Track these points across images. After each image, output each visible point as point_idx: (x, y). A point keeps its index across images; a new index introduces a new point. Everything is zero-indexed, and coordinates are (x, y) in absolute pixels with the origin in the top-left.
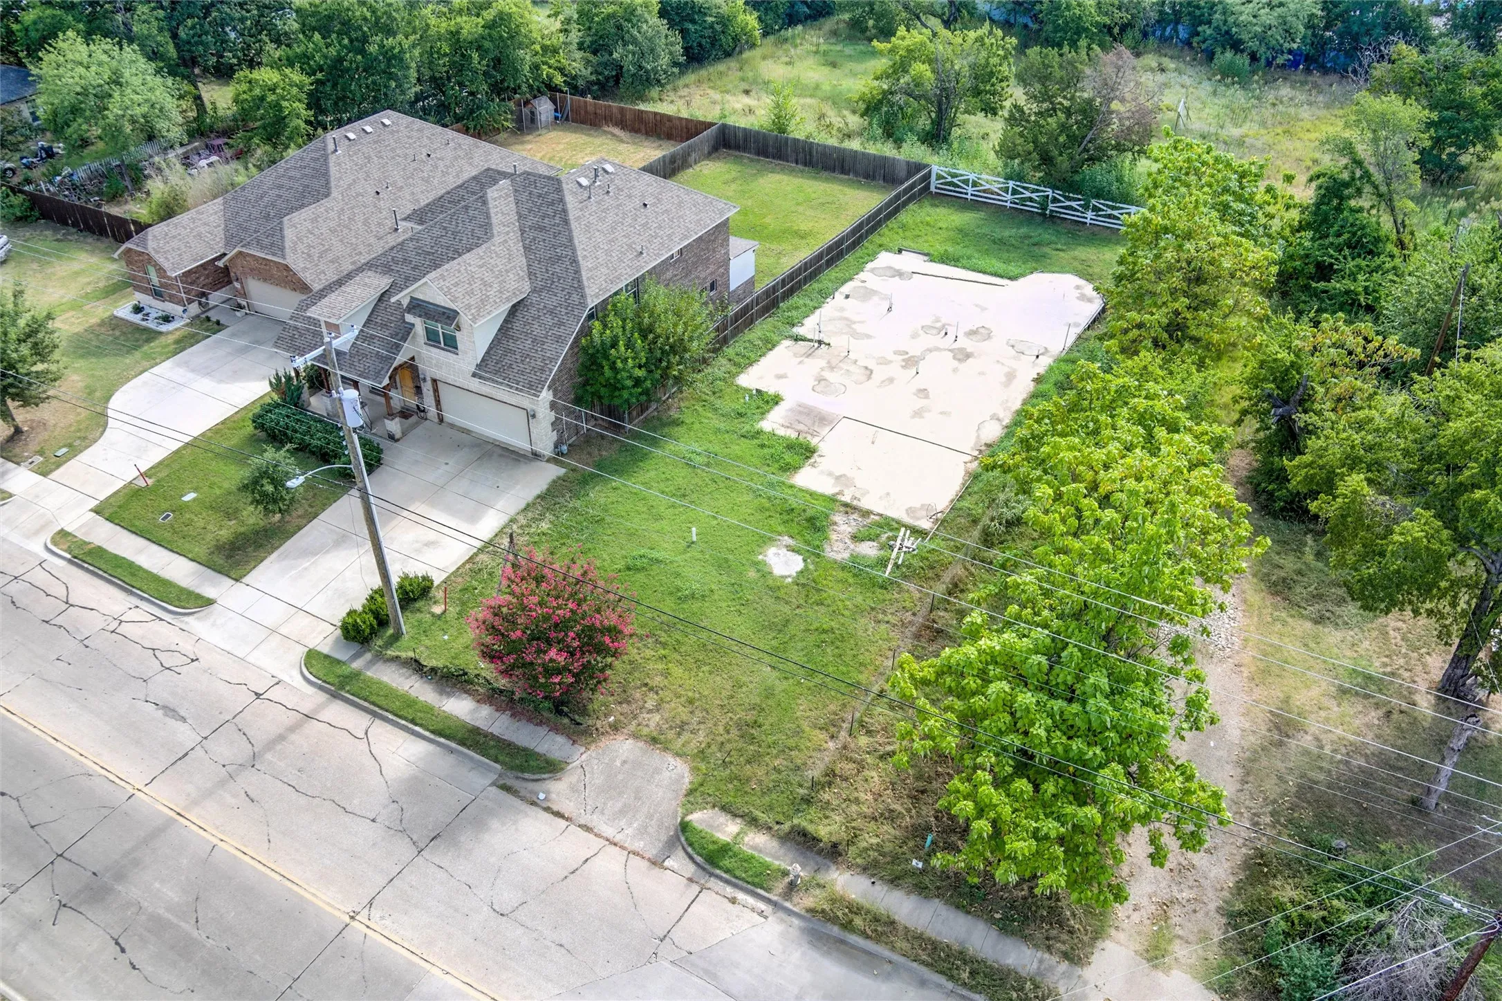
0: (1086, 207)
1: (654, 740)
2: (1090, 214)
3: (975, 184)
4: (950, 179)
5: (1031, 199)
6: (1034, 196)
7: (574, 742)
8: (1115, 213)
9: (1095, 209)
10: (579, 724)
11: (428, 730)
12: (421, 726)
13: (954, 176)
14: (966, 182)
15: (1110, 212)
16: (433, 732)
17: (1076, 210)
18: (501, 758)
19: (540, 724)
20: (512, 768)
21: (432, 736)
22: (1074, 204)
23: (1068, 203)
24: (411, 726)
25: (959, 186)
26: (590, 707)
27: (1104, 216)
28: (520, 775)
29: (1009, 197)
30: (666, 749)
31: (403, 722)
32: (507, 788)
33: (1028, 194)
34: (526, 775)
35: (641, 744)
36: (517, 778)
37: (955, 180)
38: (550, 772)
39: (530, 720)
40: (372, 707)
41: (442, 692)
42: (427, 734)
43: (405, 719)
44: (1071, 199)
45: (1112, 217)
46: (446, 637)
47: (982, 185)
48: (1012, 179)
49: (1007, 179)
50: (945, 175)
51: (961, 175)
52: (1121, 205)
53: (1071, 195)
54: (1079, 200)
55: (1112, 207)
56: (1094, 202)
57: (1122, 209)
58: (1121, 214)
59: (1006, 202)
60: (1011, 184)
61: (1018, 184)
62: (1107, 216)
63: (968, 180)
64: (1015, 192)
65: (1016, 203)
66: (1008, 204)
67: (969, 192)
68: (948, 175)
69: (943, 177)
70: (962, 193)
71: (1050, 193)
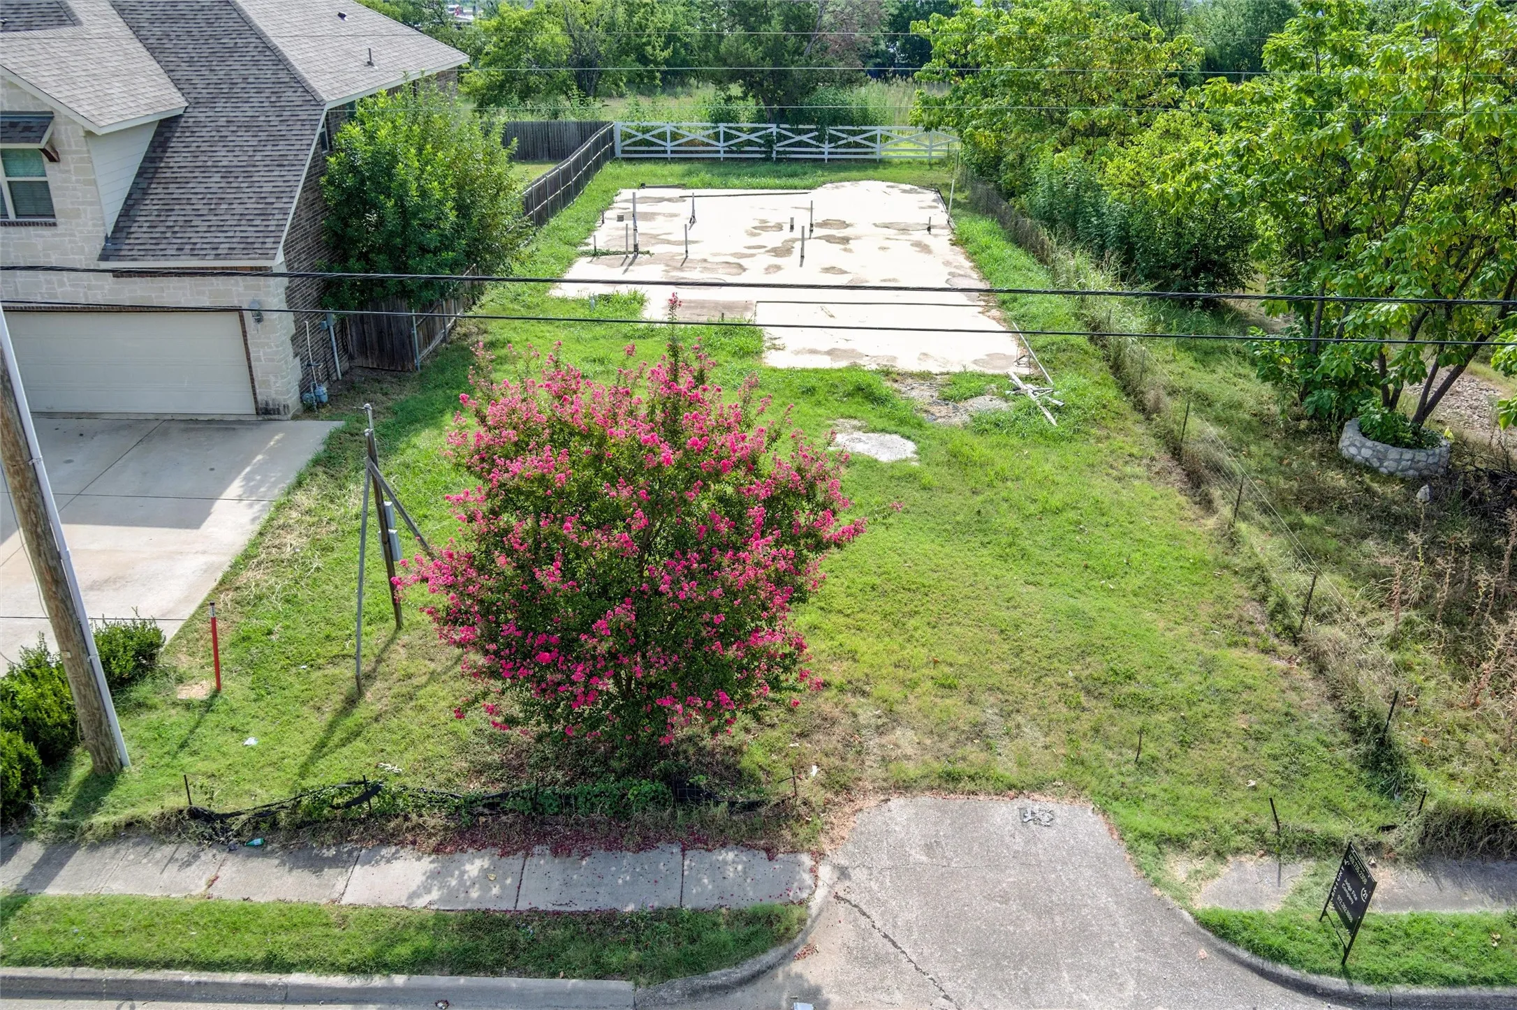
0: (820, 139)
1: (950, 780)
2: (826, 147)
3: (675, 136)
4: (640, 136)
5: (749, 143)
6: (753, 137)
7: (770, 853)
8: (858, 139)
9: (833, 139)
10: (752, 806)
11: (335, 968)
12: (307, 965)
13: (646, 130)
14: (662, 136)
15: (851, 139)
16: (351, 970)
17: (808, 145)
18: (613, 960)
19: (646, 844)
20: (666, 974)
21: (357, 982)
22: (804, 138)
23: (798, 138)
24: (271, 979)
25: (653, 144)
26: (745, 762)
27: (845, 146)
28: (699, 981)
29: (721, 145)
31: (241, 977)
33: (745, 137)
34: (719, 976)
35: (926, 799)
36: (698, 994)
37: (647, 136)
38: (778, 939)
39: (613, 845)
40: (109, 974)
41: (317, 865)
42: (339, 981)
43: (247, 965)
44: (800, 132)
45: (857, 145)
46: (251, 741)
47: (683, 136)
48: (722, 121)
49: (716, 122)
50: (634, 132)
51: (653, 128)
52: (864, 128)
53: (801, 126)
54: (811, 131)
55: (854, 133)
56: (831, 130)
57: (865, 132)
58: (865, 139)
59: (718, 152)
60: (722, 127)
61: (731, 125)
62: (848, 145)
63: (665, 133)
64: (728, 137)
65: (732, 152)
66: (722, 155)
67: (669, 149)
68: (637, 130)
69: (630, 136)
70: (665, 152)
71: (773, 128)
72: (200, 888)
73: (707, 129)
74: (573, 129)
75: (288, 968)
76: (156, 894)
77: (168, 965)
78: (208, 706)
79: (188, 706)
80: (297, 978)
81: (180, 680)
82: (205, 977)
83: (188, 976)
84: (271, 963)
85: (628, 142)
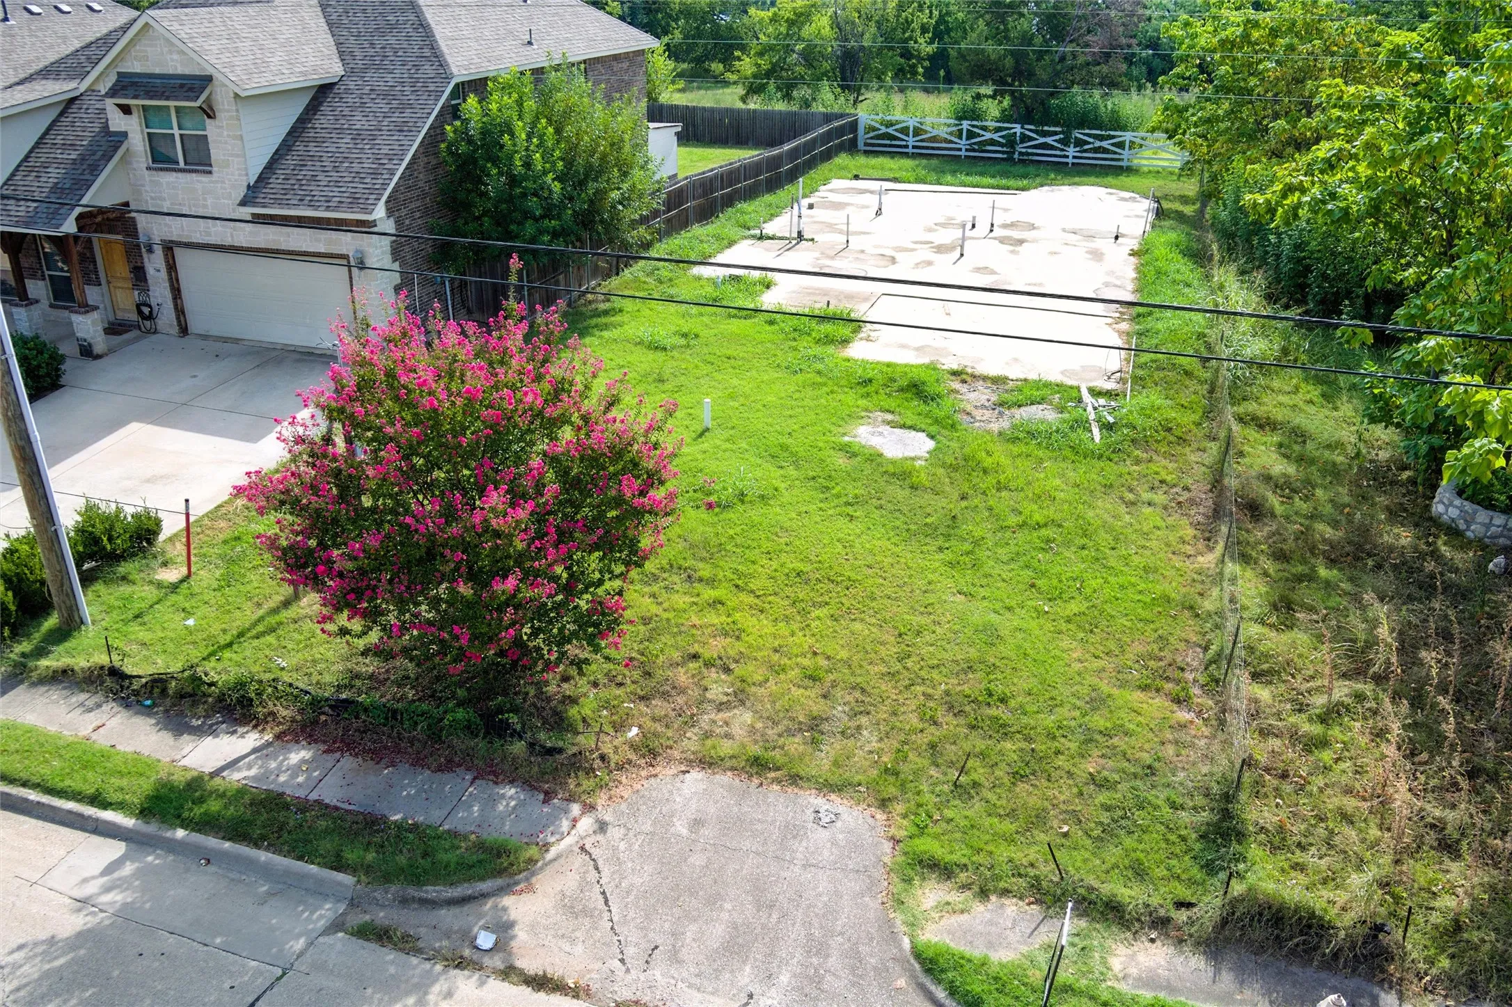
0: (1065, 142)
1: (758, 766)
2: (1071, 151)
3: (917, 132)
4: (883, 130)
5: (992, 142)
6: (996, 137)
7: (548, 796)
8: (1105, 144)
9: (1079, 143)
10: (552, 751)
12: (118, 807)
13: (890, 124)
14: (905, 131)
15: (1098, 144)
17: (1052, 148)
18: (350, 856)
19: (448, 766)
20: (387, 878)
22: (1049, 140)
23: (1042, 140)
25: (895, 138)
26: (573, 712)
27: (1091, 151)
28: (412, 891)
29: (963, 142)
30: (795, 779)
32: (380, 935)
33: (988, 136)
34: (431, 892)
35: (726, 778)
36: (405, 902)
37: (890, 130)
38: (500, 872)
39: (419, 762)
41: (180, 730)
42: (137, 824)
43: (77, 797)
44: (1045, 134)
45: (1105, 151)
46: (191, 622)
47: (926, 132)
48: (966, 119)
49: (960, 119)
50: (877, 126)
51: (898, 122)
52: (1112, 133)
53: (1046, 128)
54: (1056, 133)
55: (1101, 138)
56: (1077, 134)
57: (1114, 137)
58: (1113, 145)
59: (960, 150)
60: (965, 125)
61: (975, 123)
62: (1096, 150)
63: (908, 128)
64: (971, 135)
65: (974, 150)
66: (963, 153)
67: (910, 144)
68: (882, 124)
69: (874, 129)
70: (906, 147)
71: (1018, 129)
72: (85, 731)
73: (949, 126)
74: (815, 118)
75: (105, 805)
76: (52, 729)
77: (25, 784)
78: (174, 587)
79: (159, 585)
80: (108, 815)
81: (165, 564)
82: (46, 799)
83: (33, 796)
84: (96, 800)
85: (872, 134)
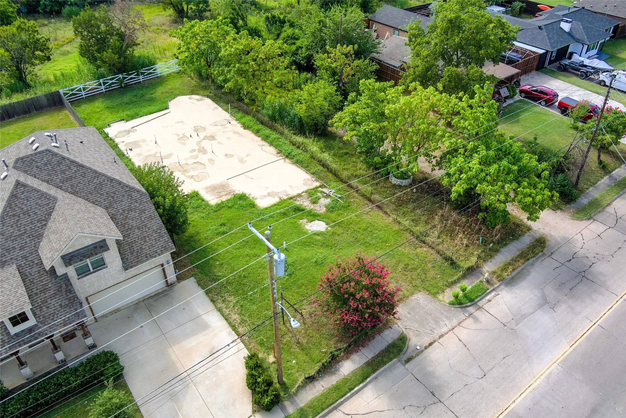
0: (138, 75)
2: (141, 77)
3: (84, 89)
4: (71, 93)
5: (113, 83)
6: (114, 81)
8: (151, 71)
9: (142, 74)
13: (72, 90)
14: (80, 90)
15: (149, 72)
22: (132, 76)
23: (130, 77)
25: (76, 94)
27: (147, 75)
29: (103, 87)
33: (111, 82)
37: (74, 92)
44: (130, 75)
45: (151, 73)
47: (87, 88)
48: (101, 78)
49: (99, 79)
50: (68, 92)
51: (75, 88)
52: (152, 67)
53: (130, 73)
54: (134, 73)
55: (149, 70)
56: (141, 71)
58: (153, 71)
59: (102, 90)
60: (101, 80)
61: (105, 79)
62: (149, 74)
63: (80, 89)
64: (104, 83)
65: (107, 88)
66: (104, 91)
67: (83, 94)
68: (69, 91)
69: (67, 94)
70: (82, 95)
71: (120, 76)
73: (96, 82)
74: (43, 98)
85: (67, 96)
